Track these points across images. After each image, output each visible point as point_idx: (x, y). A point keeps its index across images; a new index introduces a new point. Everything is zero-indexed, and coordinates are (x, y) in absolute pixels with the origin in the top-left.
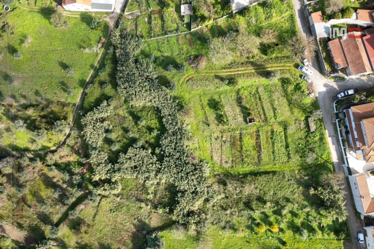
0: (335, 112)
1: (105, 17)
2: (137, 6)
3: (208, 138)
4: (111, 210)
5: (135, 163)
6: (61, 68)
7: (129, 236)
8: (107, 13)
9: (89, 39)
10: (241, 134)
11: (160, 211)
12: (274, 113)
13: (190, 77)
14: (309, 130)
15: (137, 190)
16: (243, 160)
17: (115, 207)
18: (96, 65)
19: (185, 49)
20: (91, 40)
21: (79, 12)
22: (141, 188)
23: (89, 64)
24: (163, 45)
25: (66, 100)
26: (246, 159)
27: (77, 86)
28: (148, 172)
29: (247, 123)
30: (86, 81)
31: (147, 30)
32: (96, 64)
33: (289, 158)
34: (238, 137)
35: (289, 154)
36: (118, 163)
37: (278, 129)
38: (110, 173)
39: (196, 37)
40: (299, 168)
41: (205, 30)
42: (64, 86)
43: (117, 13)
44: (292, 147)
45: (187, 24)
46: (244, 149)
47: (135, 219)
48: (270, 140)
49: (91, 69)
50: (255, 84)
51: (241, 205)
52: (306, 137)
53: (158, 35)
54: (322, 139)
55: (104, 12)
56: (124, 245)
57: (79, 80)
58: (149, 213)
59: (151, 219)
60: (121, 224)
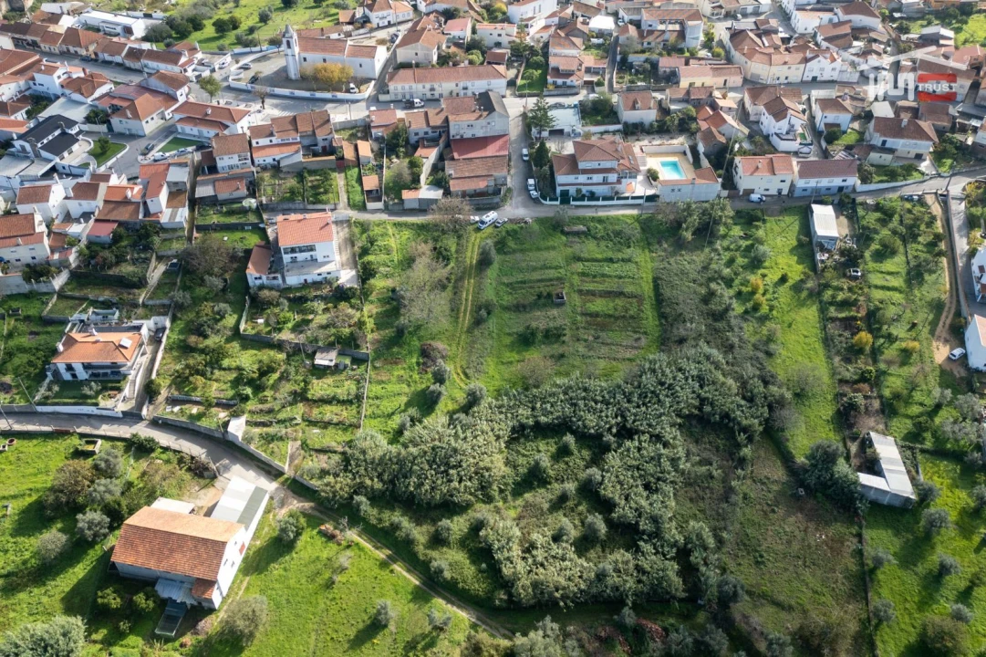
0: (558, 203)
1: (274, 516)
2: (280, 444)
3: (588, 361)
4: (757, 563)
5: (637, 486)
6: (368, 645)
7: (817, 529)
8: (267, 511)
9: (314, 562)
10: (583, 314)
11: (747, 451)
12: (550, 268)
13: (459, 371)
14: (583, 233)
15: (703, 498)
16: (632, 317)
17: (748, 553)
18: (384, 557)
19: (402, 372)
20: (318, 558)
21: (236, 576)
22: (698, 489)
23: (377, 571)
24: (382, 407)
25: (459, 644)
26: (631, 312)
27: (426, 609)
28: (659, 459)
29: (562, 304)
30: (416, 587)
31: (340, 432)
32: (382, 554)
33: (629, 260)
34: (589, 319)
35: (623, 260)
36: (637, 523)
37: (579, 267)
38: (662, 546)
39: (385, 351)
40: (647, 251)
41: (376, 336)
42: (418, 643)
43: (277, 489)
44: (610, 254)
45: (352, 363)
46: (611, 312)
47: (773, 511)
48: (598, 279)
49: (391, 568)
50: (494, 285)
51: (719, 325)
52: (595, 238)
53: (358, 412)
54: (600, 220)
55: (263, 517)
56: (842, 543)
57: (411, 601)
58: (754, 481)
59: (768, 479)
60: (789, 542)
